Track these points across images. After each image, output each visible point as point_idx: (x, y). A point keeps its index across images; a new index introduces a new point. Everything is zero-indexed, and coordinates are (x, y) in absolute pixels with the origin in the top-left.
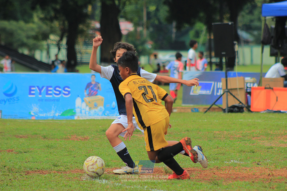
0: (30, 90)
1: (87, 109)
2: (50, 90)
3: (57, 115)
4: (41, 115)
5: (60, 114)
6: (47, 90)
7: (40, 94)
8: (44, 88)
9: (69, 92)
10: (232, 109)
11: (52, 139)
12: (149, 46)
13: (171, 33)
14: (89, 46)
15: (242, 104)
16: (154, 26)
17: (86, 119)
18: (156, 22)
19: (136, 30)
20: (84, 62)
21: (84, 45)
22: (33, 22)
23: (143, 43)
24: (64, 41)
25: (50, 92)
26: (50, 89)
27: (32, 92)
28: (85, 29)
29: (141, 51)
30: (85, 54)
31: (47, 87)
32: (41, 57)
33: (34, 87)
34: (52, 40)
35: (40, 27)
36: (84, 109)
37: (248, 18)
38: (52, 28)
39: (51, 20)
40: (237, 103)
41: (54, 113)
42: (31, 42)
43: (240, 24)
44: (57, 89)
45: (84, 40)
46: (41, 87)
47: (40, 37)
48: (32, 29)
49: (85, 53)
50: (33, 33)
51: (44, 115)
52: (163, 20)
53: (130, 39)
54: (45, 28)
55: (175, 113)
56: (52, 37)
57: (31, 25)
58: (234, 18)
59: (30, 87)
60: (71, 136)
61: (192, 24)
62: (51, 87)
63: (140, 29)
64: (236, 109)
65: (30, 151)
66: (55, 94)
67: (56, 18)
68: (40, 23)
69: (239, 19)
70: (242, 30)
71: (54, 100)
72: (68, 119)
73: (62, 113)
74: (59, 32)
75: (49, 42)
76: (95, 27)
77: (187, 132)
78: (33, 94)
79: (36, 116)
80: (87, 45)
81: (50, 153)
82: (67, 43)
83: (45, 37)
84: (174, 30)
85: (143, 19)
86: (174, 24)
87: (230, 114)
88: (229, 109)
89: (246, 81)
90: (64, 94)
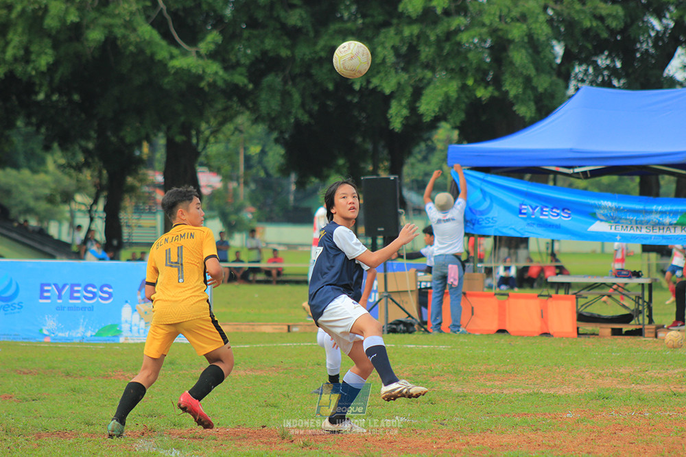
0: (42, 291)
1: (142, 324)
2: (78, 291)
3: (89, 334)
4: (61, 335)
5: (94, 334)
6: (72, 291)
7: (60, 297)
8: (67, 287)
9: (110, 295)
10: (394, 326)
11: (81, 376)
12: (248, 215)
13: (288, 193)
14: (143, 215)
15: (413, 318)
16: (257, 181)
17: (139, 341)
18: (262, 174)
19: (226, 188)
20: (134, 241)
21: (135, 213)
22: (46, 172)
23: (239, 209)
24: (101, 206)
25: (76, 295)
26: (76, 288)
27: (46, 294)
28: (137, 184)
29: (234, 223)
30: (135, 228)
31: (73, 286)
32: (60, 232)
33: (49, 285)
34: (80, 203)
35: (57, 181)
36: (135, 325)
37: (422, 167)
38: (78, 181)
39: (79, 168)
40: (402, 317)
41: (82, 331)
42: (43, 206)
43: (406, 180)
44: (90, 289)
45: (134, 204)
46: (60, 286)
47: (58, 198)
48: (45, 184)
49: (135, 226)
50: (47, 192)
51: (66, 334)
52: (273, 171)
53: (215, 202)
54: (67, 182)
55: (296, 332)
56: (79, 198)
57: (42, 177)
58: (396, 168)
59: (43, 285)
60: (114, 372)
61: (324, 178)
62: (79, 285)
63: (233, 185)
64: (402, 327)
65: (43, 397)
66: (86, 298)
67: (87, 164)
68: (59, 173)
69: (406, 170)
70: (411, 189)
71: (83, 308)
72: (108, 342)
73: (97, 330)
74: (93, 190)
75: (74, 206)
76: (154, 181)
77: (316, 367)
78: (48, 298)
79: (53, 335)
80: (139, 213)
81: (78, 402)
82: (105, 209)
83: (67, 198)
84: (293, 187)
85: (238, 168)
86: (293, 177)
87: (391, 334)
88: (389, 326)
89: (420, 279)
90: (102, 298)
